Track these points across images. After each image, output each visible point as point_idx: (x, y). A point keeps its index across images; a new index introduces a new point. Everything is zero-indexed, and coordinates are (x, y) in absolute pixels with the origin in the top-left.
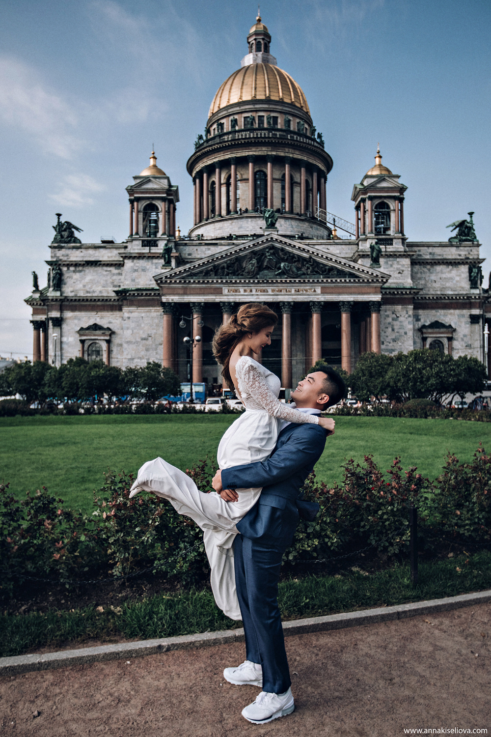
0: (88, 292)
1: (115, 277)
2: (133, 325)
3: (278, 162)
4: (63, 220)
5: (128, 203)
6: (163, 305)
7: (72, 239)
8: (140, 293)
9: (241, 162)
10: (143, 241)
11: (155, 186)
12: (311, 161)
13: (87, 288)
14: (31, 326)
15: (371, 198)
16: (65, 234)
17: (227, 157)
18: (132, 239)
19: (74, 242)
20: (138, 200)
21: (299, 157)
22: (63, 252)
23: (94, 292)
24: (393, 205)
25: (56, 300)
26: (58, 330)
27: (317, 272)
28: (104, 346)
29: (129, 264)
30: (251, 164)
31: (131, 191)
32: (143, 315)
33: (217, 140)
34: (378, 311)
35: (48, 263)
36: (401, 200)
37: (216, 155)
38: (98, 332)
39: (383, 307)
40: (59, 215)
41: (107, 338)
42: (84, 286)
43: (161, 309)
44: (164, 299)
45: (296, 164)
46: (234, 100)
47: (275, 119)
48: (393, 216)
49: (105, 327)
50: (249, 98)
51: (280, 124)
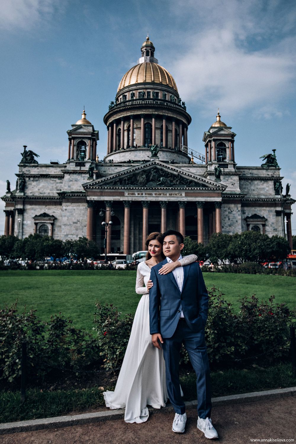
0: (41, 193)
1: (58, 185)
2: (68, 214)
3: (159, 118)
4: (27, 149)
5: (68, 140)
6: (88, 202)
7: (33, 161)
8: (73, 194)
9: (137, 118)
10: (76, 163)
11: (85, 131)
12: (178, 118)
13: (40, 191)
14: (4, 214)
15: (214, 140)
16: (29, 158)
17: (128, 114)
18: (69, 161)
19: (34, 163)
20: (74, 138)
21: (172, 115)
22: (27, 169)
23: (45, 193)
24: (228, 144)
25: (21, 198)
26: (21, 216)
27: (183, 183)
28: (50, 227)
29: (67, 177)
30: (142, 119)
31: (70, 133)
32: (75, 208)
33: (122, 105)
34: (220, 208)
35: (17, 175)
36: (232, 142)
37: (122, 113)
38: (46, 218)
39: (223, 205)
40: (25, 147)
41: (52, 222)
42: (39, 190)
43: (86, 205)
44: (88, 198)
45: (169, 120)
46: (133, 82)
47: (157, 93)
48: (228, 151)
49: (51, 215)
50: (142, 81)
51: (160, 96)
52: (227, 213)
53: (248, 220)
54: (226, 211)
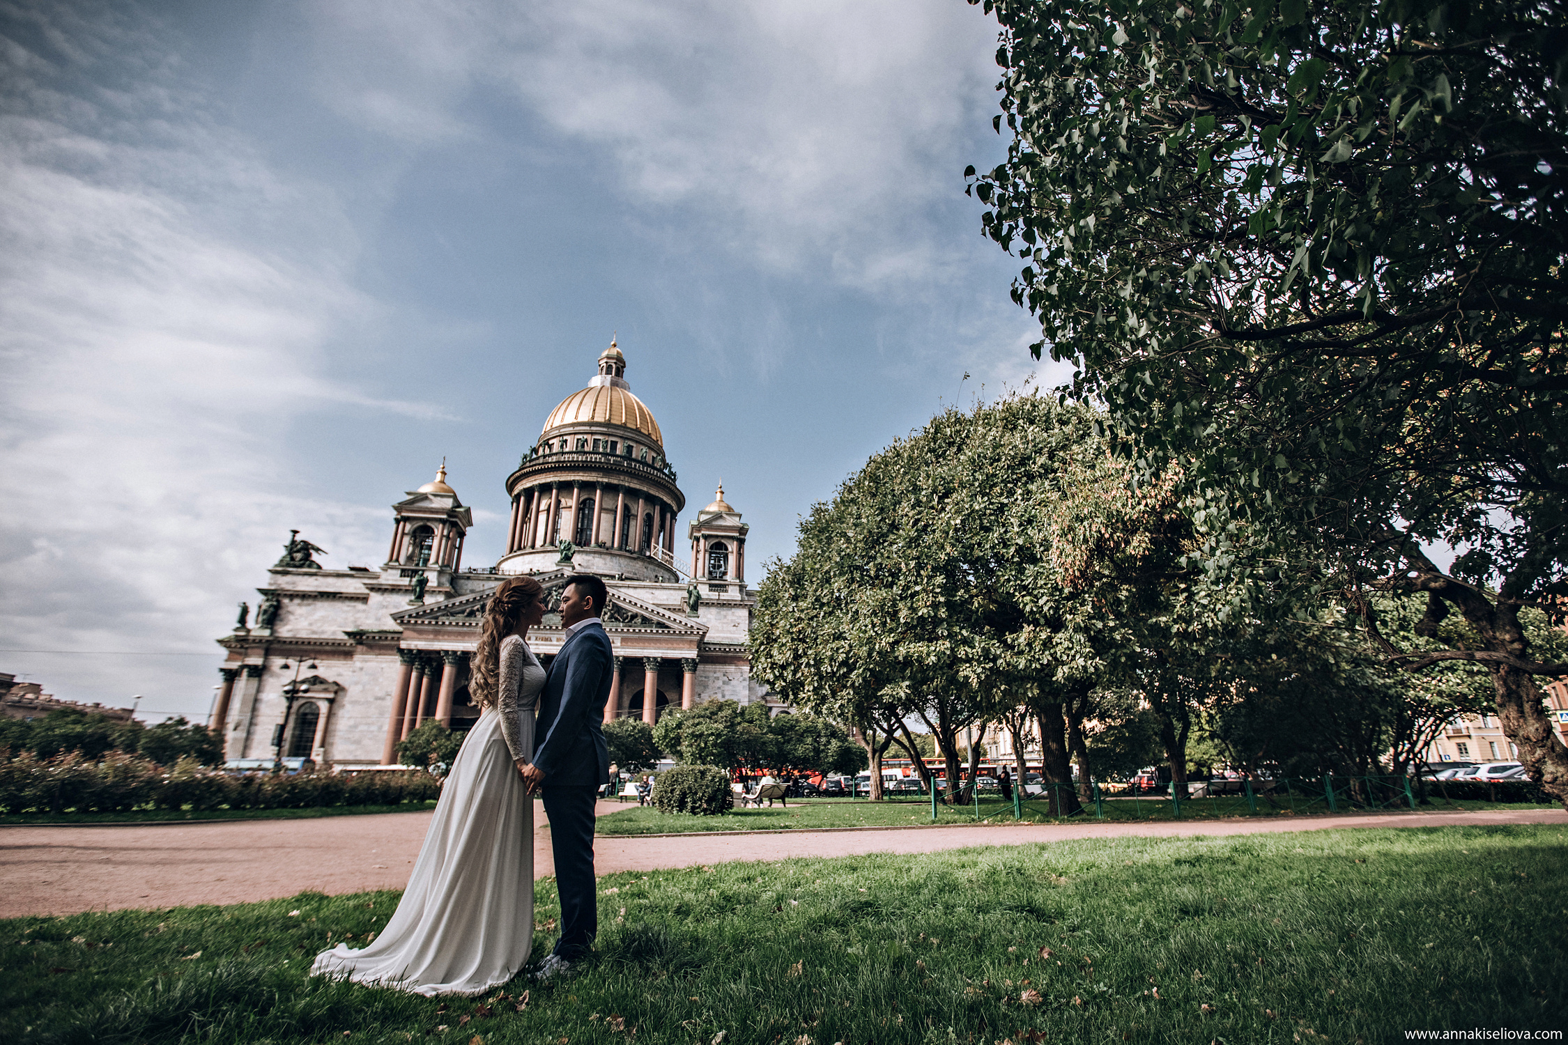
0: (314, 632)
1: (359, 615)
2: (365, 678)
3: (610, 489)
4: (298, 538)
5: (393, 522)
6: (401, 651)
7: (307, 560)
8: (383, 636)
9: (565, 487)
10: (403, 570)
11: (433, 506)
12: (652, 492)
13: (314, 628)
14: (220, 676)
15: (706, 537)
16: (299, 556)
17: (549, 480)
18: (387, 567)
19: (310, 566)
20: (406, 519)
21: (638, 487)
22: (288, 578)
23: (323, 632)
24: (732, 547)
25: (260, 641)
26: (254, 683)
27: (617, 619)
28: (323, 707)
29: (375, 598)
30: (576, 490)
31: (399, 508)
32: (384, 665)
33: (541, 460)
34: (694, 670)
35: (262, 591)
36: (741, 542)
37: (537, 477)
38: (318, 687)
39: (700, 667)
40: (295, 532)
41: (331, 696)
42: (311, 624)
43: (398, 658)
44: (403, 645)
45: (632, 494)
46: (570, 419)
47: (614, 444)
48: (732, 559)
49: (331, 680)
50: (586, 419)
51: (620, 450)
52: (720, 683)
53: (768, 698)
54: (717, 678)
